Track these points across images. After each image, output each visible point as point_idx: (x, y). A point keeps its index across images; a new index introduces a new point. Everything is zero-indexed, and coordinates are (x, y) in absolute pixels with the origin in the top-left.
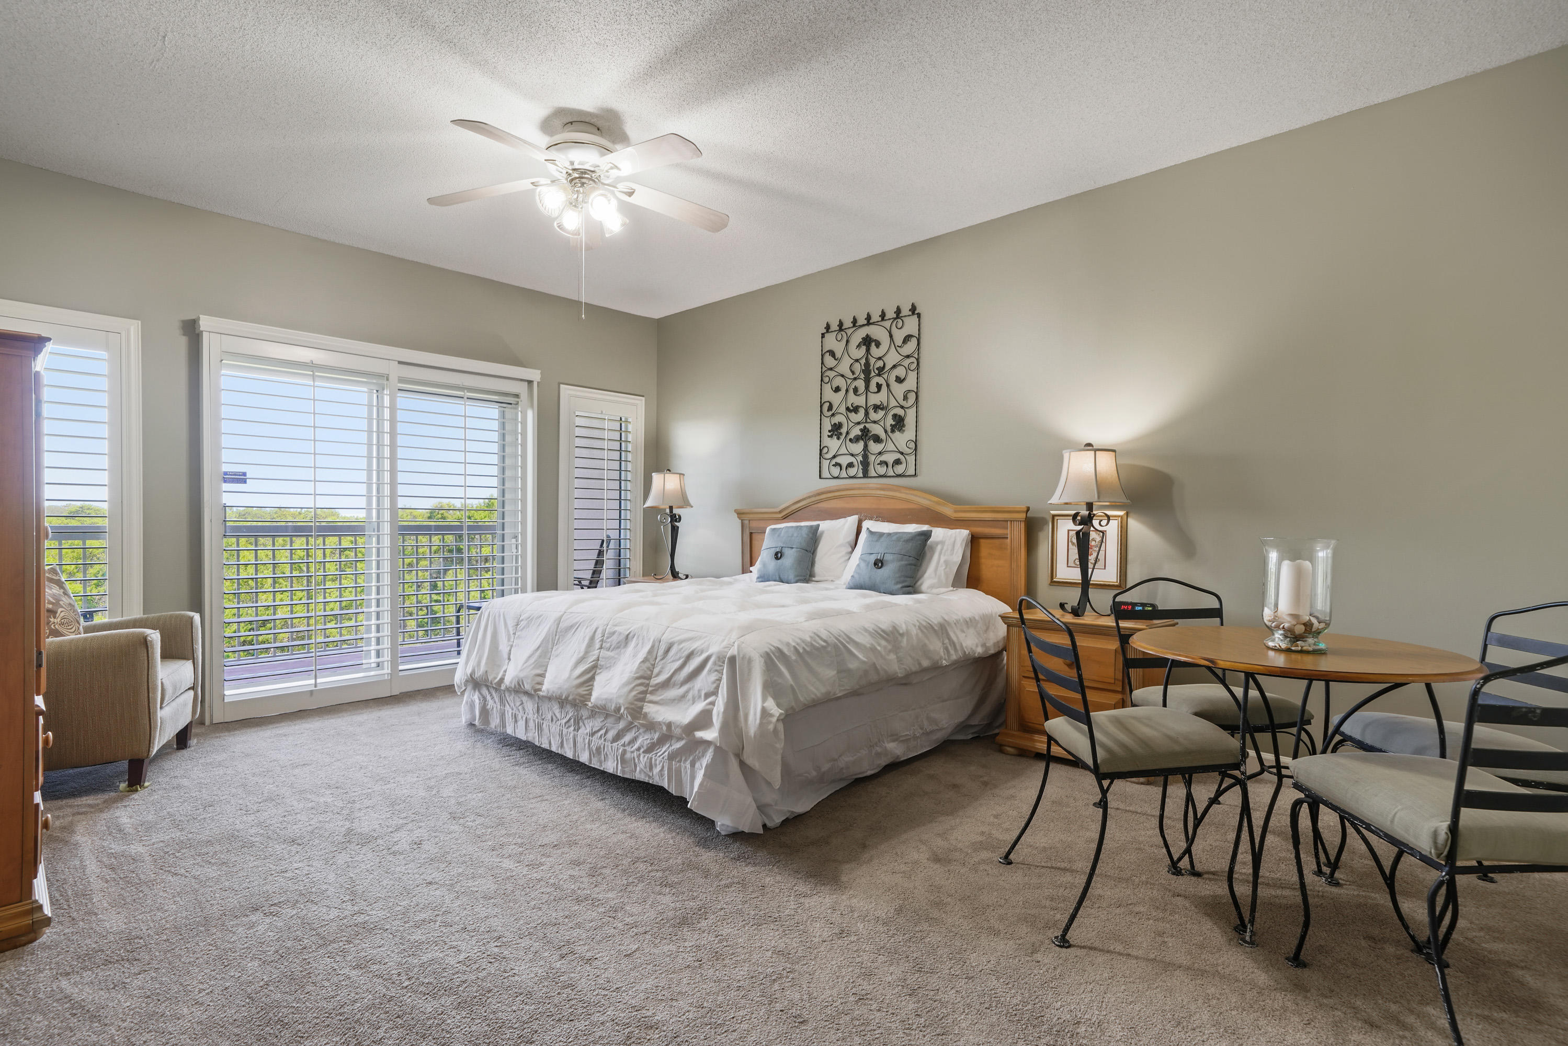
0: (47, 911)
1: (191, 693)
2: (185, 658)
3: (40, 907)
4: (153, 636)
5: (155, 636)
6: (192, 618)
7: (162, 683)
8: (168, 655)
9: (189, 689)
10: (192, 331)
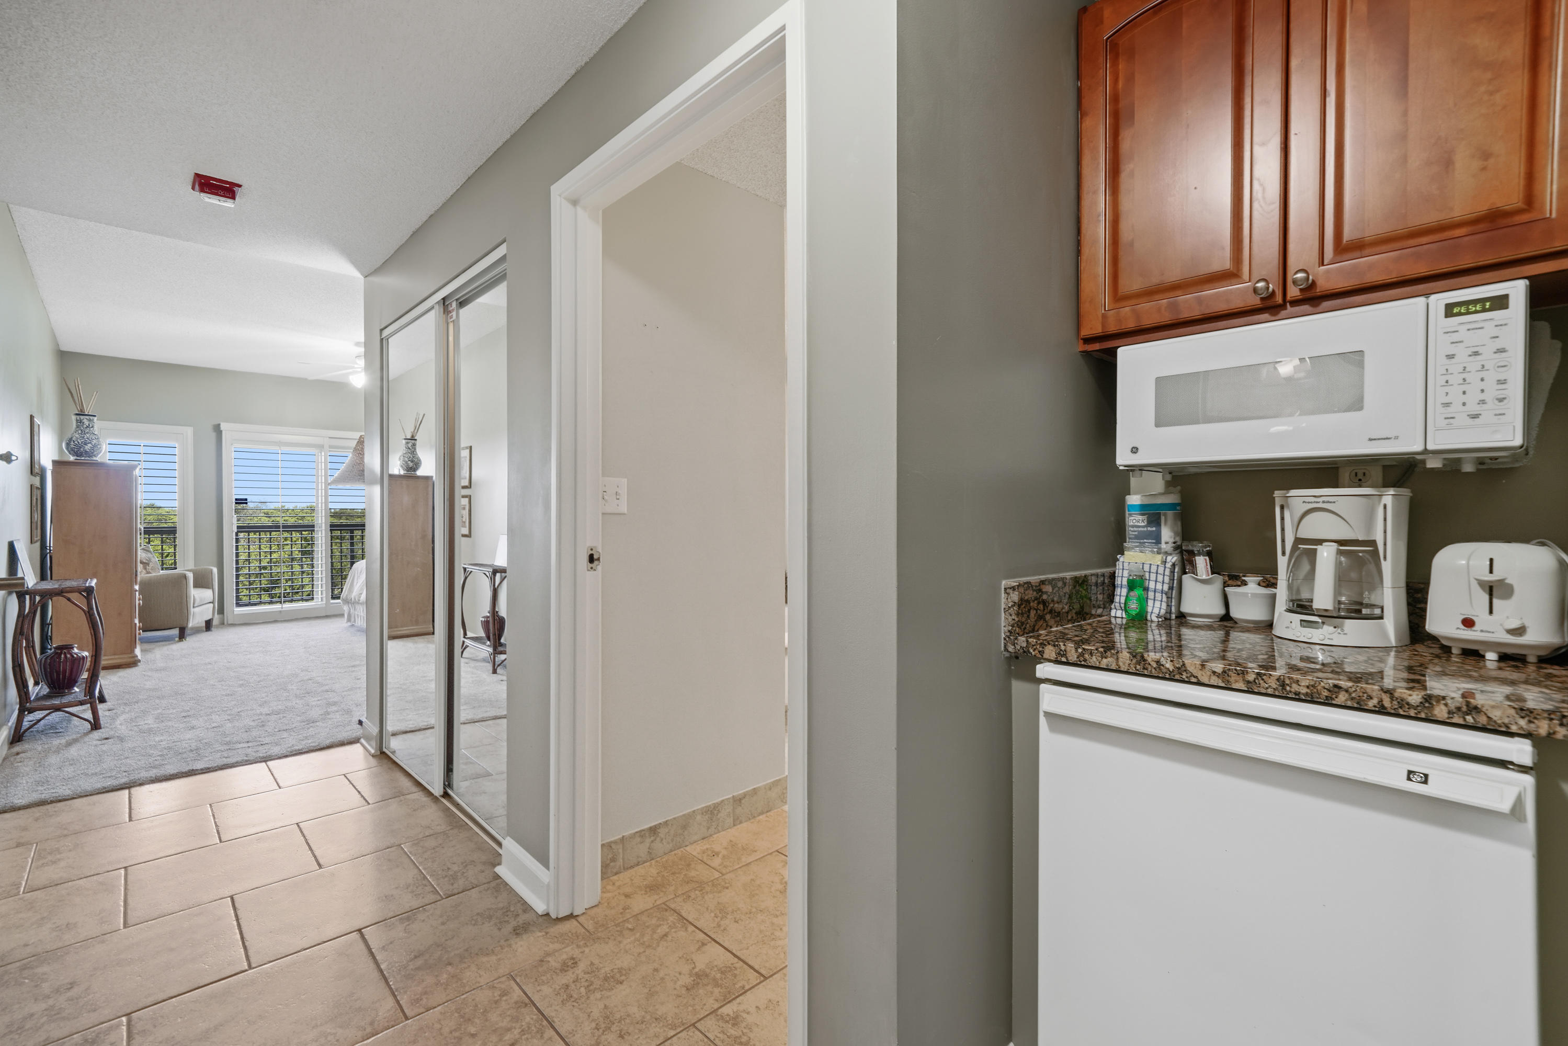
0: (139, 657)
1: (211, 605)
2: (209, 588)
3: (137, 656)
4: (189, 575)
5: (190, 576)
6: (211, 570)
7: (194, 597)
8: (197, 585)
9: (210, 603)
10: (217, 430)
